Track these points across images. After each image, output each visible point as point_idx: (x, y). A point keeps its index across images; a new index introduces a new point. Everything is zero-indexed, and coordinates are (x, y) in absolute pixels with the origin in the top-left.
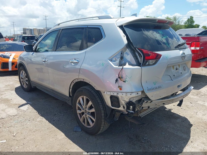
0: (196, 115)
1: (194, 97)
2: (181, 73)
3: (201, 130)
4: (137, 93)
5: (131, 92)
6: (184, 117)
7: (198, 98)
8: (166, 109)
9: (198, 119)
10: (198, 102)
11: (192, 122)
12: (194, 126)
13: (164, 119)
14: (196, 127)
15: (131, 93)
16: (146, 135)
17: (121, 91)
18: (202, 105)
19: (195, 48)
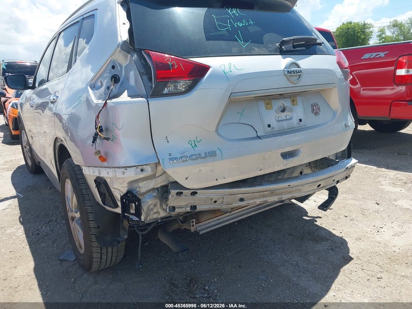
0: (375, 234)
1: (393, 188)
2: (300, 120)
3: (368, 275)
4: (142, 170)
5: (123, 167)
6: (341, 238)
7: (403, 191)
8: (304, 217)
9: (377, 244)
10: (399, 203)
11: (353, 253)
12: (357, 262)
13: (286, 242)
14: (360, 266)
15: (123, 170)
16: (215, 280)
17: (105, 164)
18: (404, 209)
19: (408, 72)
